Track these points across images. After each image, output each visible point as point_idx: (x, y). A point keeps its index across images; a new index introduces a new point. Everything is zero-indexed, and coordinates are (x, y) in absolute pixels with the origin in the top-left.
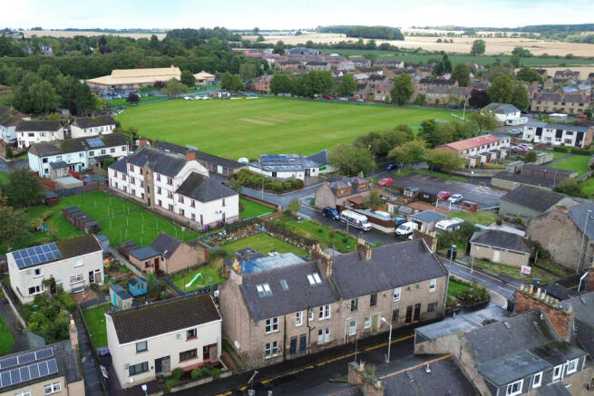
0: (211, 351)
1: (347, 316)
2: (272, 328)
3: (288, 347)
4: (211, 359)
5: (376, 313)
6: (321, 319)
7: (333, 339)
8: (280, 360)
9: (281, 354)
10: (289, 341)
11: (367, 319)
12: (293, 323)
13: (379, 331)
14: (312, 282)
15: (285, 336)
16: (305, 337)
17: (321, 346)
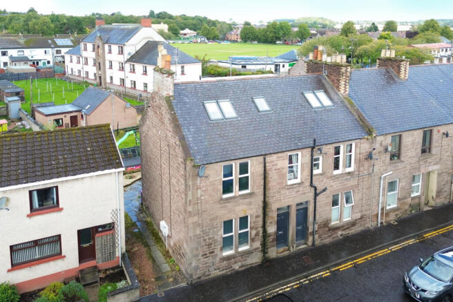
0: (99, 240)
1: (384, 170)
2: (236, 186)
3: (272, 229)
4: (99, 261)
5: (430, 169)
6: (336, 172)
7: (358, 216)
8: (256, 259)
9: (258, 244)
10: (273, 215)
11: (414, 179)
12: (282, 176)
13: (432, 203)
14: (315, 103)
15: (265, 205)
16: (306, 210)
17: (336, 229)
